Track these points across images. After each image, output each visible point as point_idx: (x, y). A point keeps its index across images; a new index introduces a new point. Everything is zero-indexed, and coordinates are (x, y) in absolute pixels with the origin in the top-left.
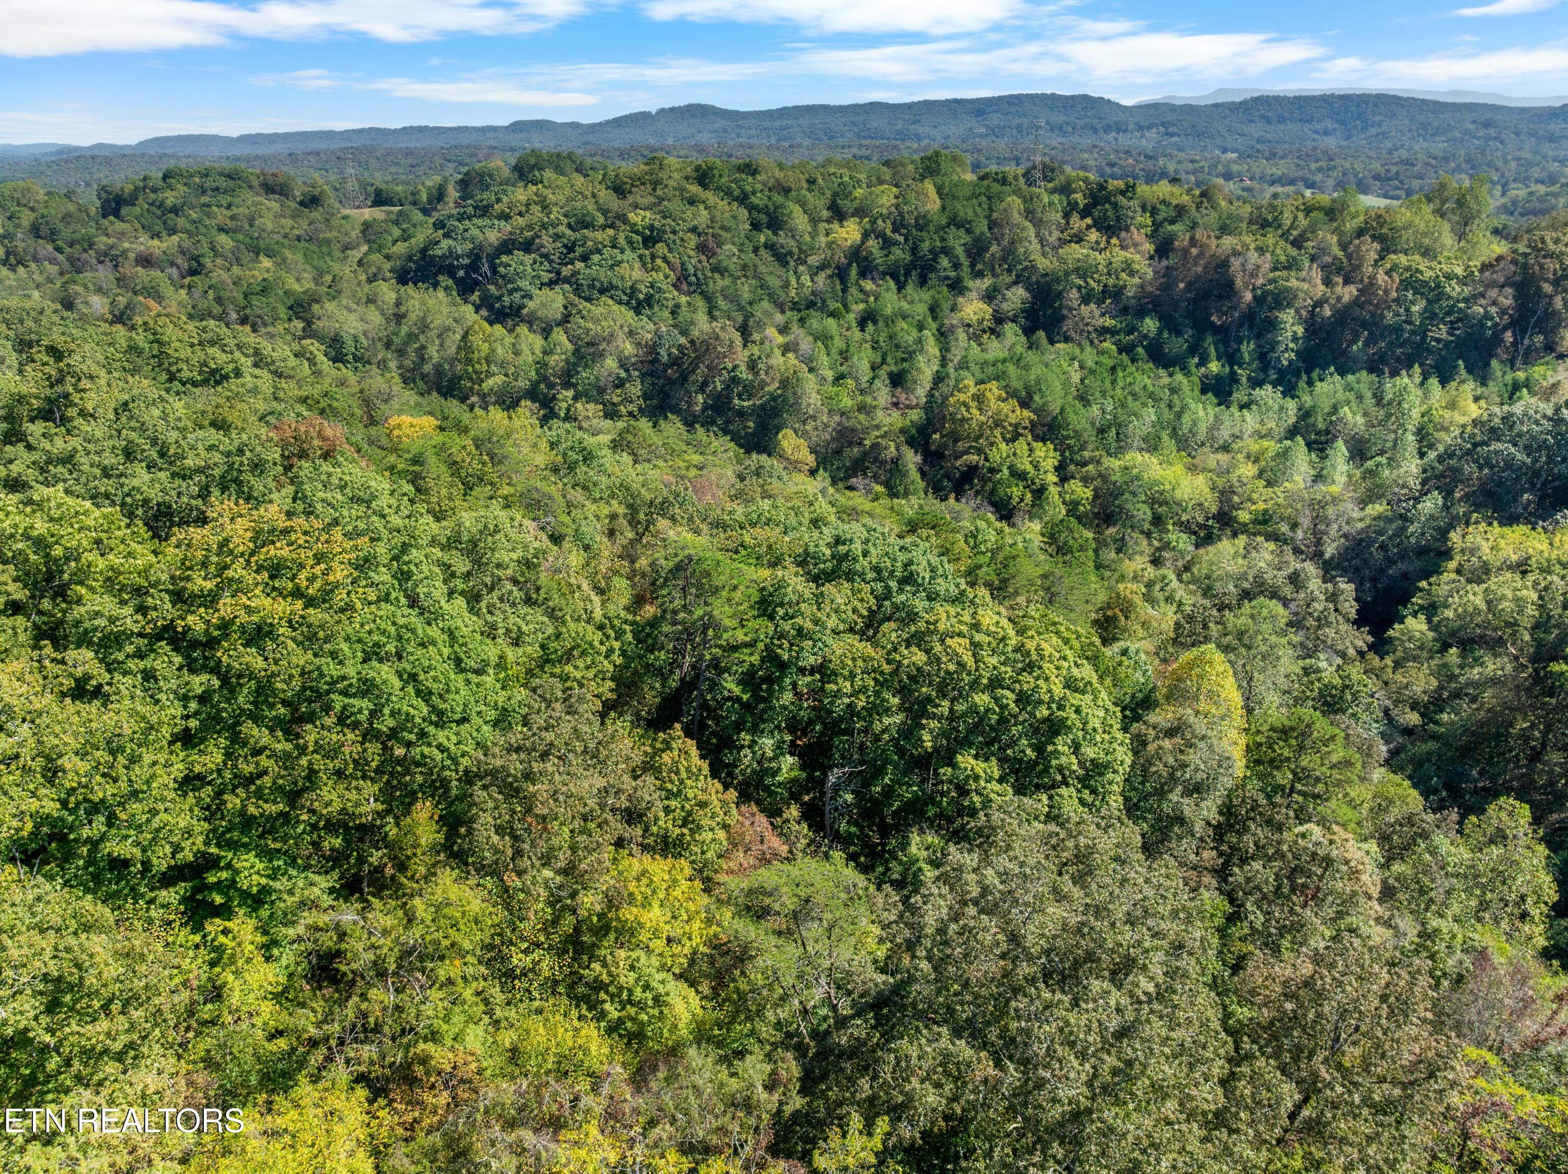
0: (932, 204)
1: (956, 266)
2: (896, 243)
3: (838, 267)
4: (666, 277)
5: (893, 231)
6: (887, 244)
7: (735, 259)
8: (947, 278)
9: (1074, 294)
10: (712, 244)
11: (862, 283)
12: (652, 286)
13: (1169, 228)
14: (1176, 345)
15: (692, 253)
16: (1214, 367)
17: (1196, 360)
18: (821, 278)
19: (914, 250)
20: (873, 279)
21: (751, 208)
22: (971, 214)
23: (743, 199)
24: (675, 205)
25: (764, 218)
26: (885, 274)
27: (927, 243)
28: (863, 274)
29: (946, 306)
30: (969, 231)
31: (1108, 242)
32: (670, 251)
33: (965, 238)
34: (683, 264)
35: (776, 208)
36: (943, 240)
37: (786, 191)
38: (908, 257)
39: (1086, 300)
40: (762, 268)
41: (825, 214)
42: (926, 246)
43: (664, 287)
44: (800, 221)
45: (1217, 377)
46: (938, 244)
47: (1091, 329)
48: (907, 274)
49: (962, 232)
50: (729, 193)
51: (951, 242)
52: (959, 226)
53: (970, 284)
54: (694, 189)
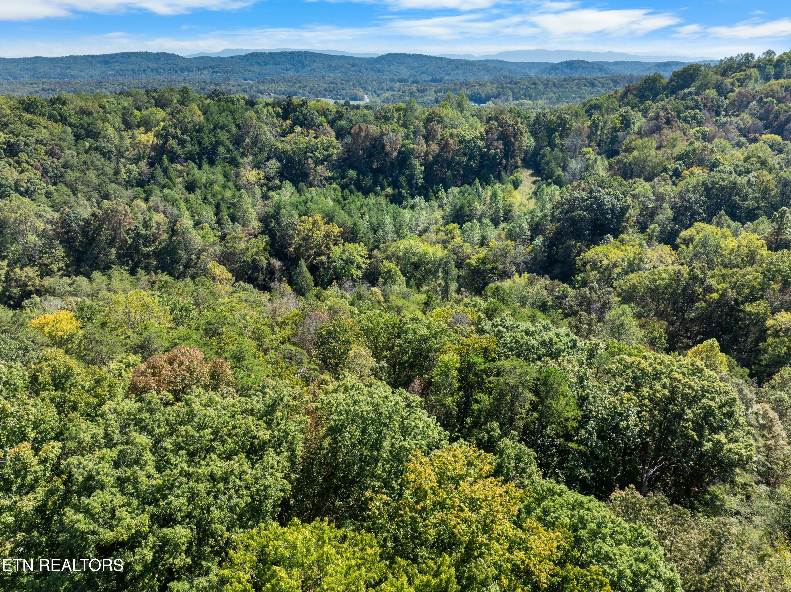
0: (199, 117)
1: (229, 151)
2: (185, 141)
3: (150, 158)
4: (36, 174)
5: (182, 134)
6: (181, 142)
7: (76, 159)
8: (226, 158)
9: (310, 161)
10: (57, 150)
11: (174, 165)
12: (29, 181)
13: (339, 123)
14: (367, 181)
15: (46, 158)
16: (389, 190)
17: (379, 188)
18: (143, 165)
19: (200, 143)
20: (179, 163)
21: (70, 125)
22: (226, 122)
23: (63, 120)
24: (20, 127)
25: (83, 132)
26: (186, 160)
27: (206, 139)
28: (172, 160)
29: (233, 173)
30: (228, 131)
31: (308, 132)
32: (30, 157)
33: (227, 135)
34: (42, 165)
35: (89, 125)
36: (215, 137)
37: (89, 114)
38: (197, 148)
39: (316, 164)
40: (98, 163)
41: (122, 127)
42: (206, 141)
43: (36, 181)
44: (110, 132)
45: (393, 195)
46: (213, 139)
47: (322, 178)
48: (200, 158)
49: (224, 132)
50: (51, 117)
51: (222, 138)
52: (222, 128)
53: (240, 160)
54: (28, 116)
